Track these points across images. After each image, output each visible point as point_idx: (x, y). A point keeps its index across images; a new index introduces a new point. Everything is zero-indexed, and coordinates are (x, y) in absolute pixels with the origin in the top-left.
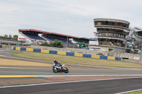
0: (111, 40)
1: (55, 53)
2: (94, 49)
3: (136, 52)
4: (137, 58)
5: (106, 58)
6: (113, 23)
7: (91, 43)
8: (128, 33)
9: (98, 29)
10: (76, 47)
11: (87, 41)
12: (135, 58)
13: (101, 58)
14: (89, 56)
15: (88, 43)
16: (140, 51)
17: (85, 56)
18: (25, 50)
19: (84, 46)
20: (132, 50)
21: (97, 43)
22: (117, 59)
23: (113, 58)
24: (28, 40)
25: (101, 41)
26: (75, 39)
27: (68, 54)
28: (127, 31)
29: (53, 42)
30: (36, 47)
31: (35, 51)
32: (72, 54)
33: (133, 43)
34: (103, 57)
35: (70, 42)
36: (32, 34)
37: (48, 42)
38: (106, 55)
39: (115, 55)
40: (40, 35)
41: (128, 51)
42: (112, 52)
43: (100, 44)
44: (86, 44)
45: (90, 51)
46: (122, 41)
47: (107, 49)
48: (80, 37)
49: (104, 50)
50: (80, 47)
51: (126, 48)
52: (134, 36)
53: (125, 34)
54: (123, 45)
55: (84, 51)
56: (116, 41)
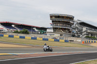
0: (61, 29)
1: (24, 38)
2: (51, 35)
3: (78, 37)
4: (79, 40)
5: (58, 41)
6: (63, 17)
7: (48, 30)
8: (73, 24)
9: (53, 21)
10: (38, 34)
11: (45, 29)
12: (78, 40)
13: (55, 41)
14: (47, 40)
15: (46, 30)
16: (81, 36)
17: (44, 39)
18: (3, 36)
19: (44, 33)
20: (76, 35)
21: (52, 31)
22: (66, 41)
23: (63, 41)
24: (5, 29)
25: (55, 29)
26: (37, 28)
27: (32, 38)
28: (72, 22)
29: (22, 30)
30: (11, 34)
31: (10, 36)
32: (35, 38)
33: (76, 30)
34: (56, 40)
35: (34, 30)
36: (8, 25)
37: (19, 30)
38: (58, 39)
39: (65, 39)
40: (13, 26)
41: (73, 36)
42: (62, 37)
43: (54, 31)
44: (44, 31)
45: (48, 36)
46: (69, 29)
47: (59, 35)
48: (41, 27)
49: (57, 35)
50: (41, 34)
51: (72, 34)
52: (77, 26)
53: (71, 25)
54: (70, 32)
55: (43, 36)
56: (65, 29)
